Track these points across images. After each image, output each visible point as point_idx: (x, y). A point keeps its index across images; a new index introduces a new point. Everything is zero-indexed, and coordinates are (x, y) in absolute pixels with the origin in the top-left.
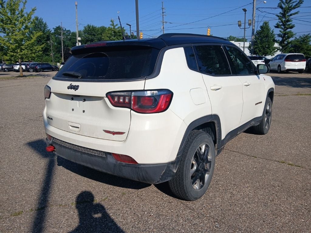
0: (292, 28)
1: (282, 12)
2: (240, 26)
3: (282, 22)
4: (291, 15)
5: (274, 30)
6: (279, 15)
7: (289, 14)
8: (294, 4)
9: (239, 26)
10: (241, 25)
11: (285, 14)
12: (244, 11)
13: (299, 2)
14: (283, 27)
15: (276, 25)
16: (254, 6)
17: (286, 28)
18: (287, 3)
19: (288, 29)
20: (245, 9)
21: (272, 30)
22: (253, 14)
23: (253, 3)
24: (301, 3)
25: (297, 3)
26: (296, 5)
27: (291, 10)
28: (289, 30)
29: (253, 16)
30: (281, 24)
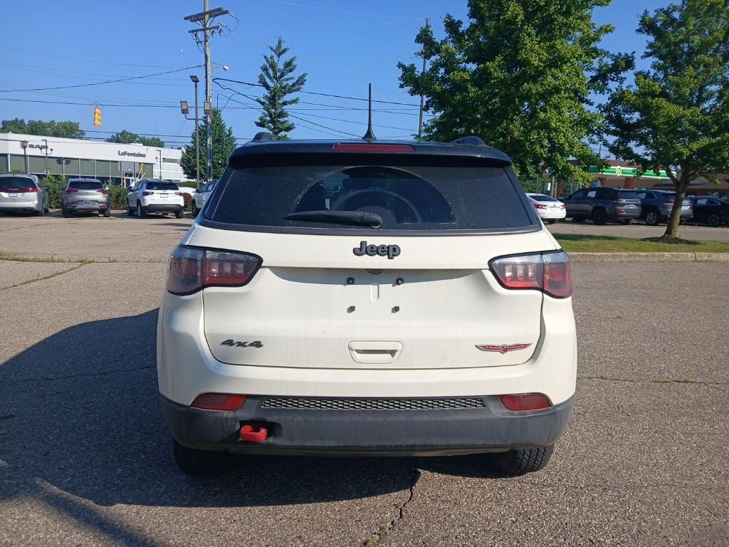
0: (288, 129)
1: (269, 95)
2: (185, 112)
3: (270, 115)
4: (285, 104)
5: (232, 130)
6: (263, 100)
7: (281, 102)
8: (290, 83)
9: (183, 113)
10: (187, 110)
11: (275, 100)
12: (193, 81)
13: (298, 81)
14: (272, 127)
15: (259, 121)
16: (208, 72)
17: (278, 128)
18: (276, 79)
19: (282, 130)
20: (196, 77)
21: (227, 128)
22: (206, 90)
23: (206, 65)
24: (302, 84)
25: (294, 81)
26: (294, 85)
27: (285, 94)
28: (283, 133)
29: (206, 94)
30: (268, 118)
